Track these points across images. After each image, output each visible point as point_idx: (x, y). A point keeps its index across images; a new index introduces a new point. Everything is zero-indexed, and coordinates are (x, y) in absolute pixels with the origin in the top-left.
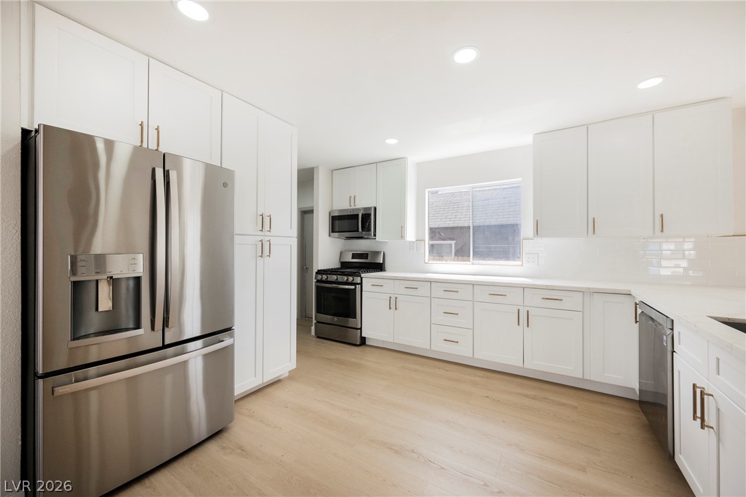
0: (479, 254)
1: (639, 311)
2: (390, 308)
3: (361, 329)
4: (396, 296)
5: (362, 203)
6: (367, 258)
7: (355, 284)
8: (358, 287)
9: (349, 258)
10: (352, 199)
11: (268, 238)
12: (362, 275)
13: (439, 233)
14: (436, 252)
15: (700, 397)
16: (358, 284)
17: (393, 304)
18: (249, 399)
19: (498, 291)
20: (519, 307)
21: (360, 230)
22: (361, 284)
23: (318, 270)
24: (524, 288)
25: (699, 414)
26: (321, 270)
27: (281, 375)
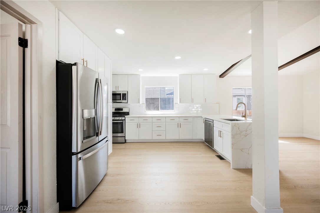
0: (162, 108)
1: (204, 120)
2: (137, 128)
3: (125, 137)
4: (140, 123)
6: (122, 111)
7: (123, 120)
8: (124, 121)
10: (117, 87)
12: (126, 117)
13: (149, 101)
14: (148, 108)
15: (220, 132)
16: (124, 120)
17: (139, 126)
19: (172, 118)
20: (178, 123)
21: (122, 100)
22: (125, 120)
24: (179, 117)
25: (220, 135)
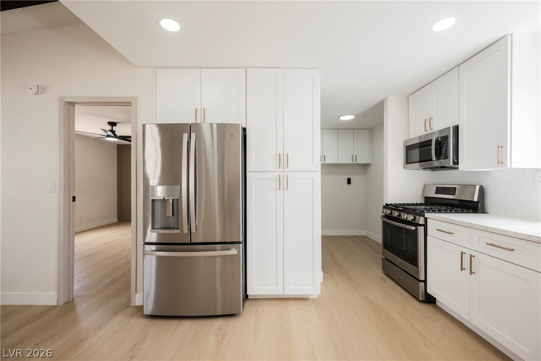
2: (462, 269)
3: (425, 281)
4: (473, 253)
5: (440, 124)
6: (454, 194)
7: (416, 225)
8: (421, 229)
9: (432, 194)
10: (428, 123)
11: (286, 174)
16: (421, 225)
17: (468, 264)
18: (273, 302)
21: (434, 158)
22: (425, 226)
23: (387, 204)
26: (391, 205)
27: (310, 295)
